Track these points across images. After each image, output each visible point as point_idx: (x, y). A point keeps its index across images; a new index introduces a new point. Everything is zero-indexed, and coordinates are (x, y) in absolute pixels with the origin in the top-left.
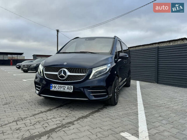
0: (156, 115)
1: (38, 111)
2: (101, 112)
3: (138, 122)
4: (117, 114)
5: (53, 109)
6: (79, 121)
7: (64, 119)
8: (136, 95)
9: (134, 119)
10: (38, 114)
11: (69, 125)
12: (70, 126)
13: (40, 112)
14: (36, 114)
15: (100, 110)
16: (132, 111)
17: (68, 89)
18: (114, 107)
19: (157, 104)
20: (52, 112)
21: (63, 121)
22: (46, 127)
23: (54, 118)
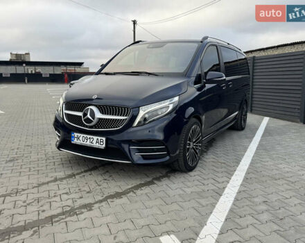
0: (256, 200)
1: (52, 177)
2: (155, 185)
3: (211, 213)
4: (182, 192)
5: (78, 174)
6: (103, 204)
7: (81, 198)
8: (245, 149)
9: (207, 205)
10: (48, 183)
11: (83, 210)
12: (82, 213)
13: (53, 179)
14: (43, 184)
15: (155, 182)
16: (214, 187)
17: (98, 142)
18: (186, 175)
19: (275, 172)
20: (71, 180)
21: (78, 201)
22: (44, 211)
23: (67, 193)
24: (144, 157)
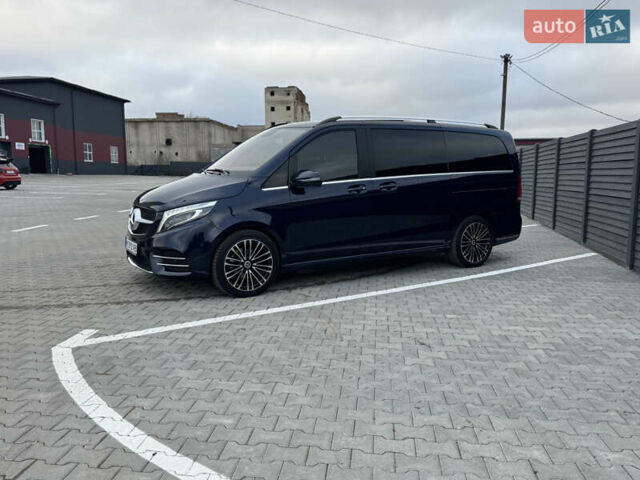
1: (104, 283)
2: (174, 302)
7: (92, 299)
24: (167, 269)
